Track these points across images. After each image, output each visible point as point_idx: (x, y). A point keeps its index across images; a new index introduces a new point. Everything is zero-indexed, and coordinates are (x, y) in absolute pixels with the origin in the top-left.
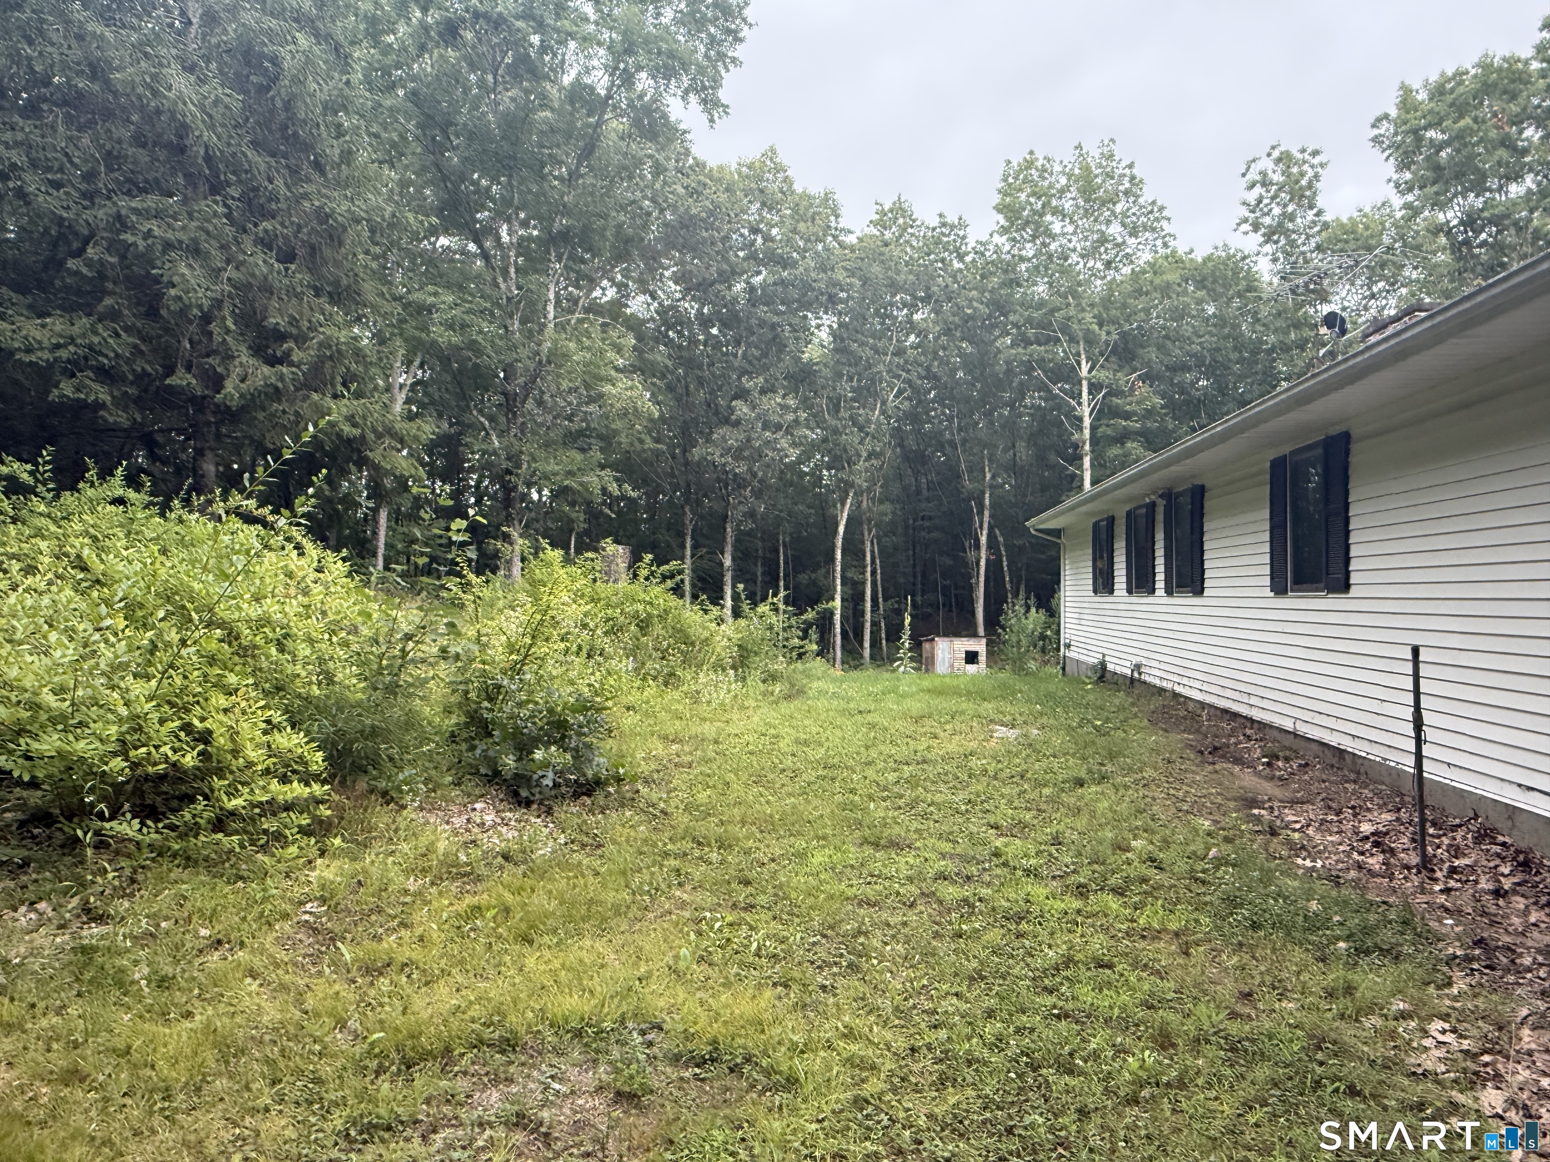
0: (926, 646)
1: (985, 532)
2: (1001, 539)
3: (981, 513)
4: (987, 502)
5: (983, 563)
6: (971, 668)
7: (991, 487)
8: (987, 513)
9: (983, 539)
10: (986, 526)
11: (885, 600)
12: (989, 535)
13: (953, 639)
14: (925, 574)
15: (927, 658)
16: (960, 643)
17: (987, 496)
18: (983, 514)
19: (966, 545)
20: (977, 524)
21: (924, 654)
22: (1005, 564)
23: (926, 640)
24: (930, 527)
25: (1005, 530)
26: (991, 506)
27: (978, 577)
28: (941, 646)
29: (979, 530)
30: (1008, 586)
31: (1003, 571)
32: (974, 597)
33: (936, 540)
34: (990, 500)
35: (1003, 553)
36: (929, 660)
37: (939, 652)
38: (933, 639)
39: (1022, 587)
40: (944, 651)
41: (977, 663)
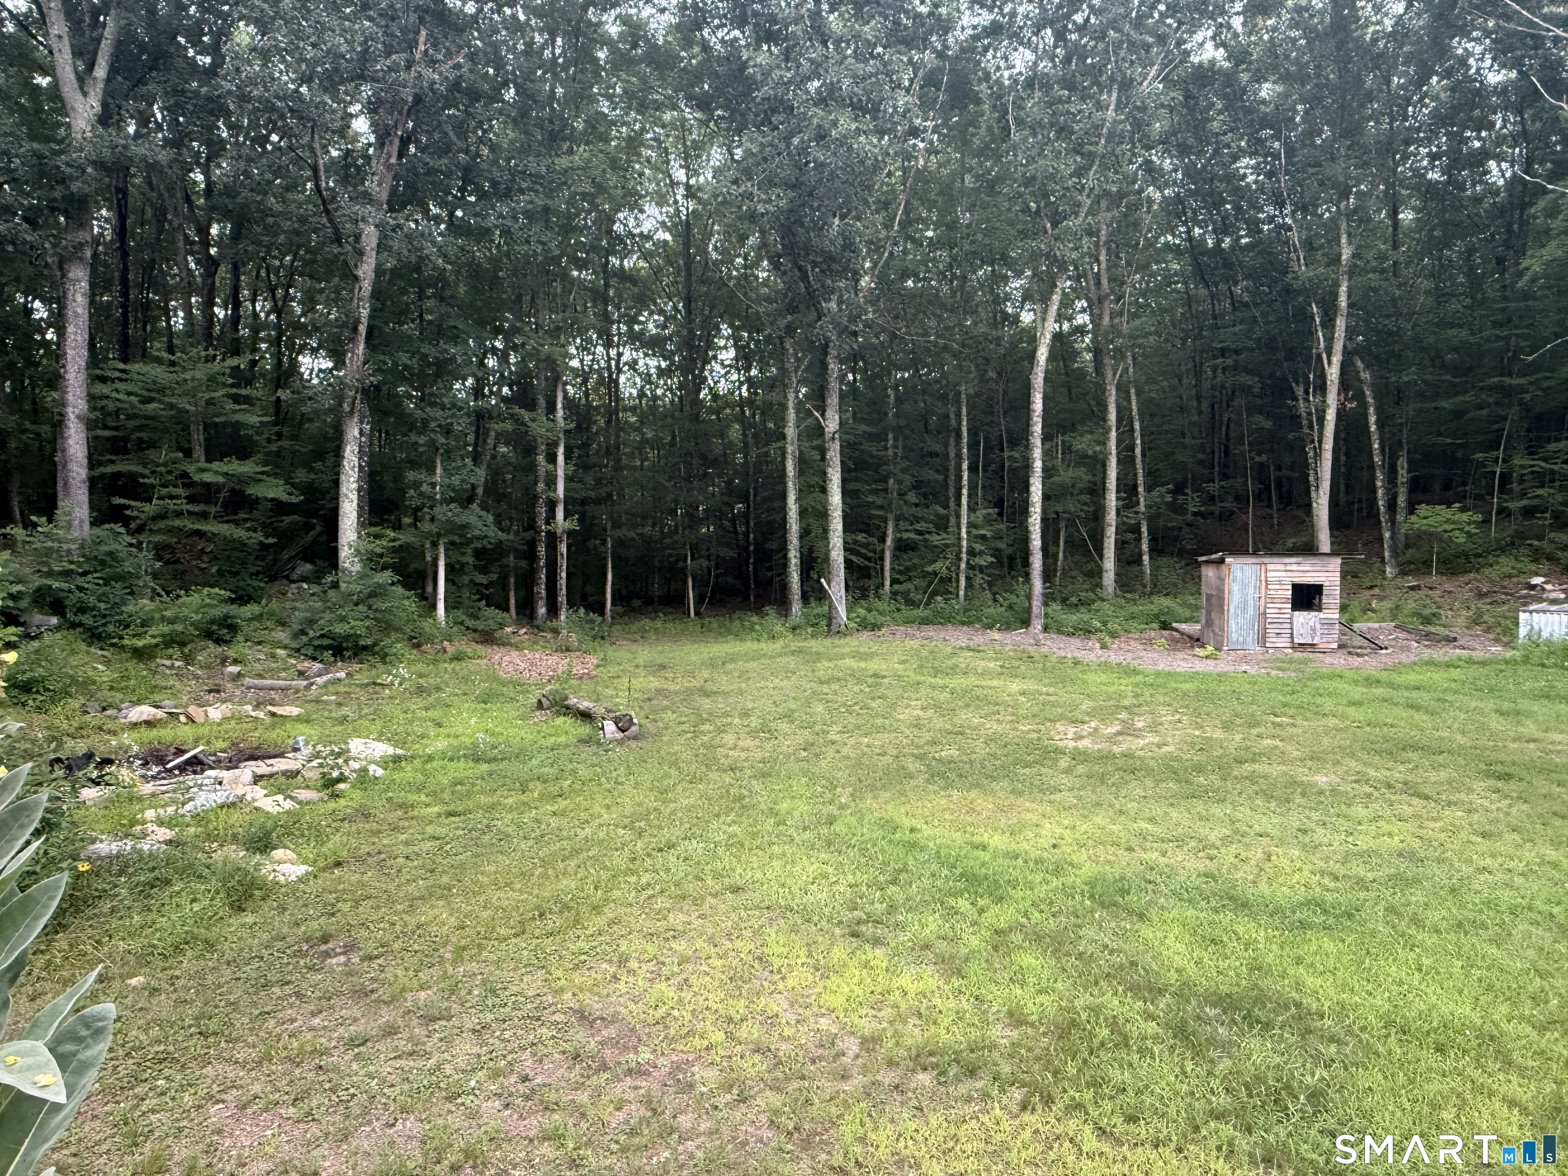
0: (1209, 573)
1: (1337, 359)
2: (1366, 376)
3: (1329, 323)
4: (1343, 301)
5: (1331, 416)
6: (1304, 620)
7: (1352, 272)
8: (1340, 323)
9: (1333, 372)
10: (1338, 347)
11: (1149, 489)
12: (1344, 366)
13: (1266, 560)
14: (1226, 447)
15: (1209, 597)
16: (1279, 567)
17: (1343, 289)
18: (1334, 326)
19: (1297, 383)
20: (1322, 345)
21: (1204, 590)
22: (1373, 419)
23: (1207, 562)
24: (1235, 367)
25: (1374, 361)
26: (1350, 306)
27: (1320, 442)
28: (1238, 574)
29: (1324, 356)
30: (1376, 459)
31: (1369, 432)
32: (1311, 479)
33: (1246, 389)
34: (1349, 297)
35: (1370, 400)
36: (1214, 601)
37: (1235, 588)
38: (1222, 561)
39: (1402, 464)
40: (1244, 586)
41: (1320, 609)
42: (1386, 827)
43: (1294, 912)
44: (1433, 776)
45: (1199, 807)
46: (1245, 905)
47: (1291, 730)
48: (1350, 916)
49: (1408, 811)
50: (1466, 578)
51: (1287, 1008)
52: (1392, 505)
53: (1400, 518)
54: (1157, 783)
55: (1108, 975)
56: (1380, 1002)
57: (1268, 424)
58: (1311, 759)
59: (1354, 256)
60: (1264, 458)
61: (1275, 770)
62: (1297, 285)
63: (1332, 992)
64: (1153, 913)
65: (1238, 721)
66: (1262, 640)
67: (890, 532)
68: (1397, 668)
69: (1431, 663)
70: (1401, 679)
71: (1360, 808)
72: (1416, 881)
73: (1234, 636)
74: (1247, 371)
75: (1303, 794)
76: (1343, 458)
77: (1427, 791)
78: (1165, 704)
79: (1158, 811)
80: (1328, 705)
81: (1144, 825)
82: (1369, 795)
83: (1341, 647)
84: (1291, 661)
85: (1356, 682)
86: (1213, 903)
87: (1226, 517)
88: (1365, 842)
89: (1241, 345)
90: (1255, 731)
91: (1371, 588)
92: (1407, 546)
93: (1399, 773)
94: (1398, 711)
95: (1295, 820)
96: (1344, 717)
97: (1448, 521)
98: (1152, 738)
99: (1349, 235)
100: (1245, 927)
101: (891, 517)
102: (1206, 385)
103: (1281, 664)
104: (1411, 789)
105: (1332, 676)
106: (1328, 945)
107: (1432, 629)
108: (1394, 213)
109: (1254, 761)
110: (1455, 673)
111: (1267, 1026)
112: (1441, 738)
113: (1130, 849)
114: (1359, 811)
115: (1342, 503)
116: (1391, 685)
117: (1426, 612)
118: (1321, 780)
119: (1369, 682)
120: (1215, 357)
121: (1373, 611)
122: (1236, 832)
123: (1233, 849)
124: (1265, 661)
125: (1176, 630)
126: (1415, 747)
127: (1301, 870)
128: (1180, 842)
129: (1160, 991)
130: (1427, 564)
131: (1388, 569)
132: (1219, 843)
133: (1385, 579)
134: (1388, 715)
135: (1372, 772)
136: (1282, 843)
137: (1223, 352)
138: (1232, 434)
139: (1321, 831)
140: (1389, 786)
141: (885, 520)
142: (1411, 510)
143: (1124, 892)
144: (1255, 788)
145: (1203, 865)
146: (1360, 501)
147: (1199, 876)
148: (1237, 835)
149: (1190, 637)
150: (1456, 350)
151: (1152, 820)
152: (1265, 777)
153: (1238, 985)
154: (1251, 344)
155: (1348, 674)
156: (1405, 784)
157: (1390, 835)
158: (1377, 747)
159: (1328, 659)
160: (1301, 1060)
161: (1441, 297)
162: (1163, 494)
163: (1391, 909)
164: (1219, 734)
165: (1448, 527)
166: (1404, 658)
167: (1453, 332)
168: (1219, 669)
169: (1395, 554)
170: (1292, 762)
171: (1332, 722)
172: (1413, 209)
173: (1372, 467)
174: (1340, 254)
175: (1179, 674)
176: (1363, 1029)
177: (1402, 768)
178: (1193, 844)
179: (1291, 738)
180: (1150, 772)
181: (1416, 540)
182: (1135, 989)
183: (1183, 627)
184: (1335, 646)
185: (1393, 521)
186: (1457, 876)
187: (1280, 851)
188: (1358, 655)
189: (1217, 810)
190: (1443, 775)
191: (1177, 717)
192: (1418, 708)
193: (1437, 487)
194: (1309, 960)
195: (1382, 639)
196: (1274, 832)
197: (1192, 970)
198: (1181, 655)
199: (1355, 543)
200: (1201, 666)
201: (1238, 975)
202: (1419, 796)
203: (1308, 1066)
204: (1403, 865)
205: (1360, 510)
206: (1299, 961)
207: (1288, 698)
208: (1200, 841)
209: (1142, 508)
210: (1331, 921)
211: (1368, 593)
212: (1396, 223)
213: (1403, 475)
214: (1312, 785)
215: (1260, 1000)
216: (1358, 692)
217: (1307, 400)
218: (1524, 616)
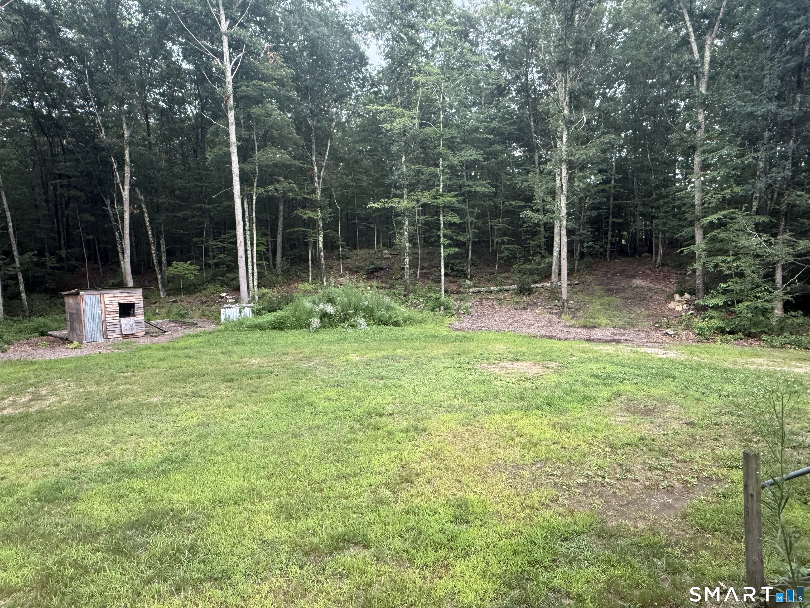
0: (70, 301)
1: (127, 187)
2: (142, 197)
3: (121, 169)
4: (127, 158)
5: (127, 216)
6: (126, 321)
7: (131, 144)
8: (127, 169)
9: (126, 194)
10: (127, 181)
12: (131, 192)
13: (103, 292)
14: (68, 230)
15: (71, 314)
16: (110, 295)
17: (127, 152)
18: (123, 170)
19: (106, 198)
20: (119, 179)
21: (68, 310)
22: (147, 219)
23: (68, 295)
24: (69, 186)
25: (145, 191)
26: (131, 161)
27: (123, 230)
28: (88, 300)
29: (120, 185)
30: (151, 239)
31: (146, 226)
32: (119, 249)
33: (76, 199)
34: (130, 157)
35: (145, 210)
36: (75, 316)
37: (87, 308)
38: (78, 294)
39: (162, 241)
40: (92, 306)
41: (134, 316)
42: (190, 415)
43: (158, 467)
44: (203, 387)
45: (94, 429)
46: (133, 472)
47: (133, 379)
48: (185, 460)
49: (197, 404)
50: (196, 296)
51: (168, 514)
52: (160, 262)
53: (164, 268)
54: (64, 423)
55: (64, 539)
56: (208, 494)
57: (92, 219)
58: (148, 391)
59: (131, 136)
60: (91, 237)
61: (131, 400)
62: (102, 145)
63: (186, 498)
64: (83, 495)
65: (104, 379)
66: (105, 334)
68: (175, 340)
69: (189, 336)
70: (177, 345)
71: (176, 409)
72: (208, 435)
73: (89, 335)
74: (76, 188)
75: (148, 409)
76: (133, 238)
77: (202, 393)
78: (57, 378)
79: (69, 438)
80: (149, 363)
81: (62, 449)
82: (179, 402)
83: (146, 333)
84: (123, 344)
85: (159, 350)
86: (115, 477)
87: (73, 269)
88: (182, 424)
89: (71, 174)
90: (115, 383)
91: (155, 303)
92: (169, 282)
93: (189, 388)
94: (182, 360)
95: (147, 422)
96: (157, 367)
97: (186, 269)
98: (53, 399)
99: (127, 124)
100: (136, 484)
102: (51, 193)
103: (117, 346)
104: (196, 395)
105: (146, 349)
106: (179, 477)
107: (185, 320)
108: (147, 119)
109: (118, 398)
110: (200, 339)
111: (160, 527)
112: (202, 369)
113: (57, 465)
114: (176, 410)
115: (135, 261)
116: (174, 348)
117: (182, 312)
118: (154, 400)
119: (165, 348)
120: (55, 178)
121: (158, 314)
122: (118, 437)
123: (119, 446)
124: (110, 346)
125: (51, 335)
126: (192, 375)
127: (156, 446)
128: (86, 452)
129: (98, 534)
130: (179, 290)
131: (161, 294)
132: (109, 446)
133: (160, 298)
134: (178, 362)
135: (177, 391)
136: (143, 436)
137: (60, 176)
138: (71, 223)
139: (160, 424)
140: (187, 395)
142: (169, 264)
143: (60, 490)
144: (123, 412)
145: (104, 459)
146: (144, 260)
147: (103, 465)
148: (118, 439)
149: (62, 339)
150: (180, 190)
151: (66, 444)
152: (126, 405)
153: (140, 513)
154: (78, 174)
155: (154, 346)
156: (193, 393)
157: (192, 418)
158: (177, 378)
159: (141, 340)
160: (181, 535)
161: (172, 163)
162: (31, 256)
163: (201, 451)
164: (94, 388)
165: (186, 272)
166: (176, 335)
167: (179, 181)
168: (84, 354)
169: (164, 286)
170: (138, 394)
171: (152, 371)
172: (154, 118)
173: (149, 243)
174: (123, 133)
175: (61, 360)
176: (204, 509)
177: (190, 386)
178: (95, 450)
179: (135, 382)
180: (58, 418)
181: (172, 279)
182: (84, 540)
183: (55, 333)
184: (143, 333)
185: (161, 269)
186: (223, 428)
187: (143, 440)
188: (155, 336)
189: (105, 429)
190: (208, 385)
191: (67, 384)
192: (190, 357)
193: (178, 254)
194: (171, 487)
195: (165, 327)
196: (139, 431)
197: (114, 517)
198: (58, 349)
199: (144, 281)
200: (73, 354)
201: (139, 508)
202: (200, 396)
203: (185, 536)
204: (201, 430)
205: (144, 264)
206: (167, 489)
207: (128, 363)
208: (100, 447)
209: (18, 265)
210: (177, 465)
211: (153, 306)
212: (148, 123)
213: (164, 248)
214: (150, 403)
215: (154, 515)
216: (161, 354)
217: (113, 207)
218: (222, 311)
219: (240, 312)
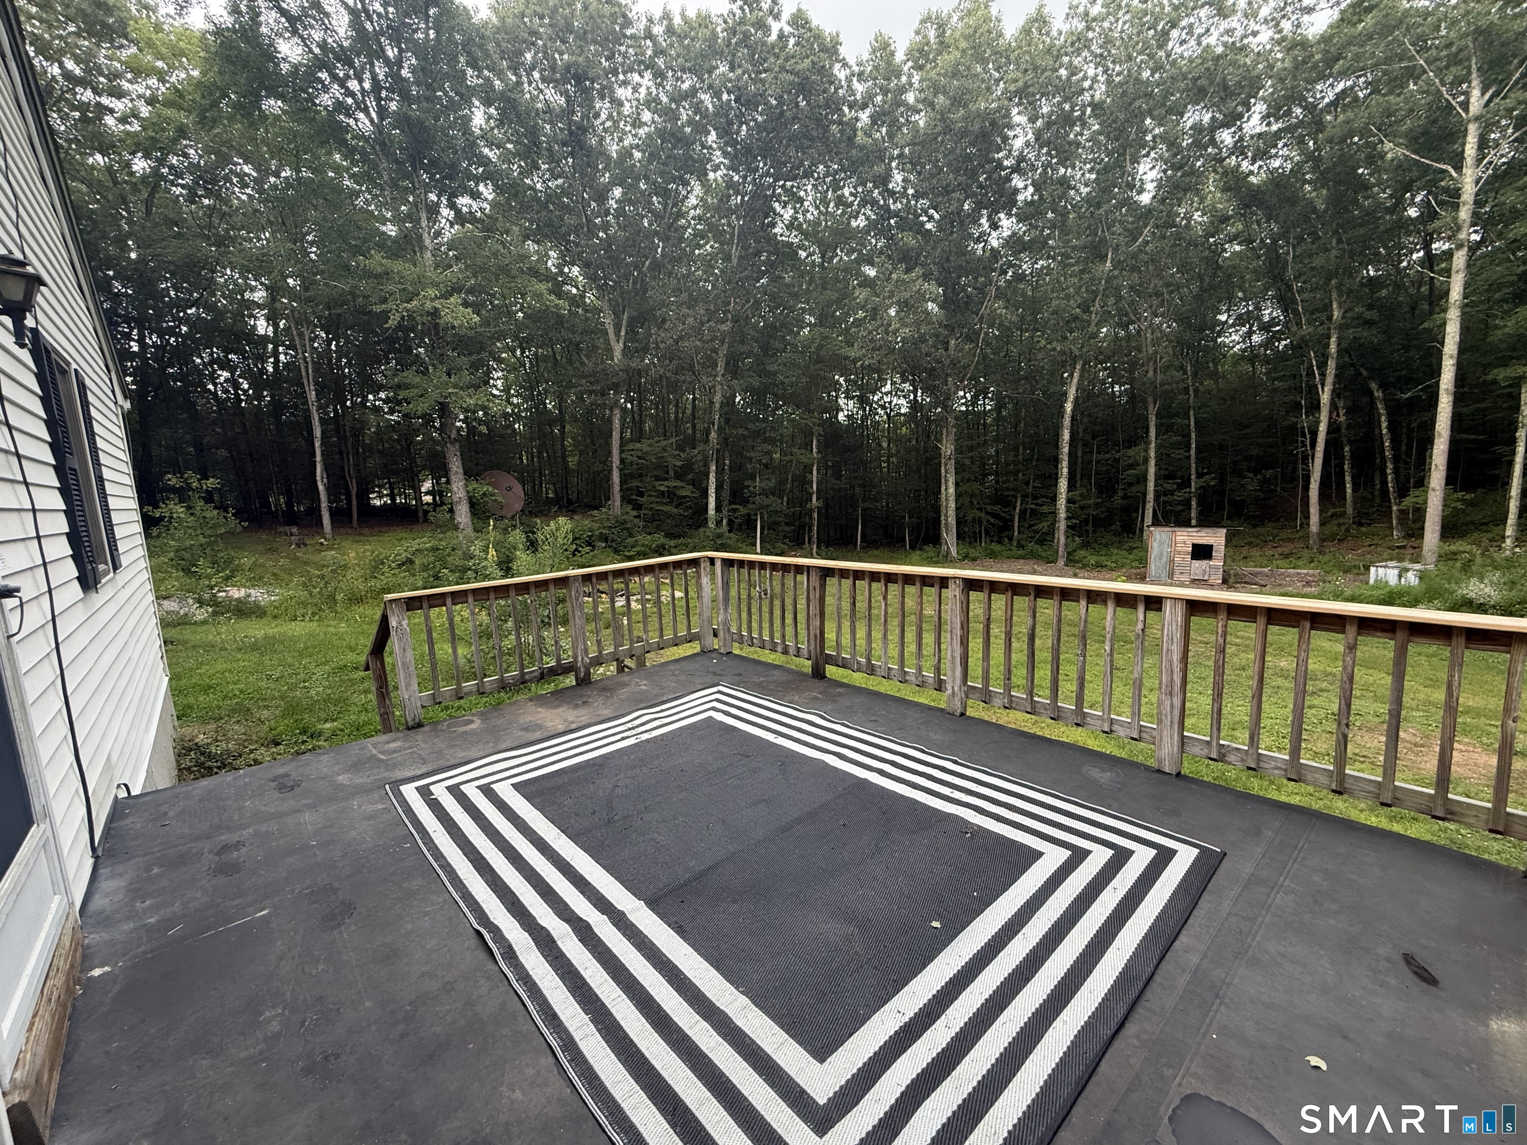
1: (1328, 388)
2: (1379, 394)
3: (1322, 366)
4: (1333, 348)
5: (1322, 428)
6: (1198, 564)
7: (1341, 327)
8: (1331, 364)
9: (1325, 398)
10: (1329, 380)
11: (1199, 475)
13: (1175, 529)
16: (1184, 534)
17: (1334, 340)
18: (1326, 365)
20: (1318, 380)
22: (1384, 425)
26: (1339, 351)
28: (1158, 537)
29: (1320, 386)
30: (1387, 454)
31: (1382, 434)
34: (1338, 345)
35: (1383, 411)
37: (1155, 545)
40: (1161, 544)
41: (1210, 560)
59: (1342, 316)
66: (1171, 576)
67: (1019, 504)
73: (1153, 573)
83: (1221, 582)
99: (1340, 301)
101: (1019, 495)
131: (1395, 533)
141: (1016, 498)
162: (1211, 480)
174: (1332, 316)
209: (1193, 490)
218: (1373, 569)
219: (1400, 576)
